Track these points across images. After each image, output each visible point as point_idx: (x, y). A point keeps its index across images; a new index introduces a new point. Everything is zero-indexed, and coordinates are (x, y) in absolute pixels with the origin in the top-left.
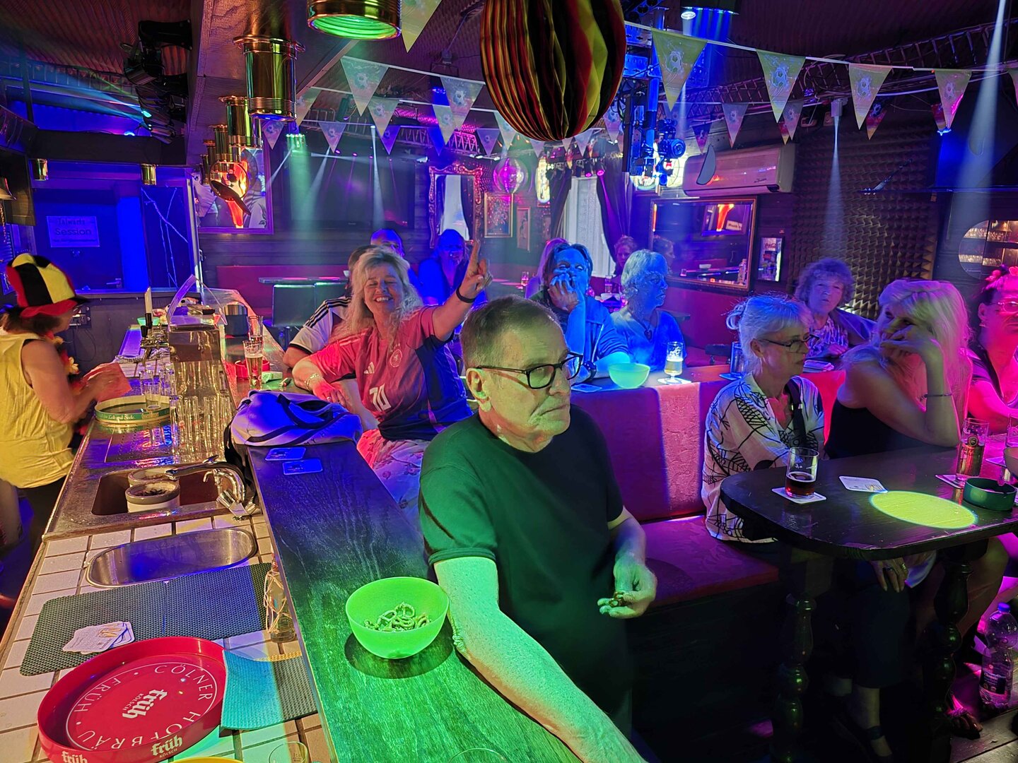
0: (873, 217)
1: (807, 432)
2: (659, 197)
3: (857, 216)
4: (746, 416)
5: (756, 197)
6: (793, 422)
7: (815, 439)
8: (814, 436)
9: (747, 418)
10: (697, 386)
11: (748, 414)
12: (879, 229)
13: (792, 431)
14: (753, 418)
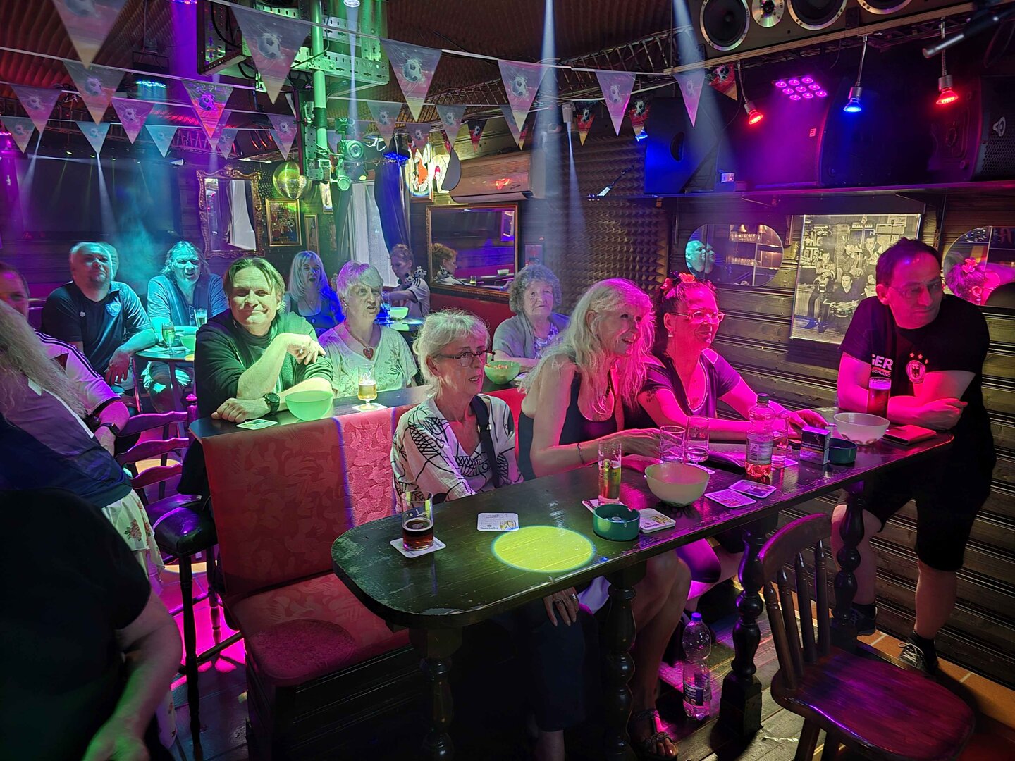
0: (614, 223)
1: (497, 454)
2: (433, 203)
3: (601, 222)
4: (419, 446)
5: (517, 203)
6: (482, 446)
7: (507, 462)
8: (505, 458)
9: (420, 447)
10: (389, 412)
11: (421, 443)
12: (620, 234)
13: (480, 455)
14: (426, 447)
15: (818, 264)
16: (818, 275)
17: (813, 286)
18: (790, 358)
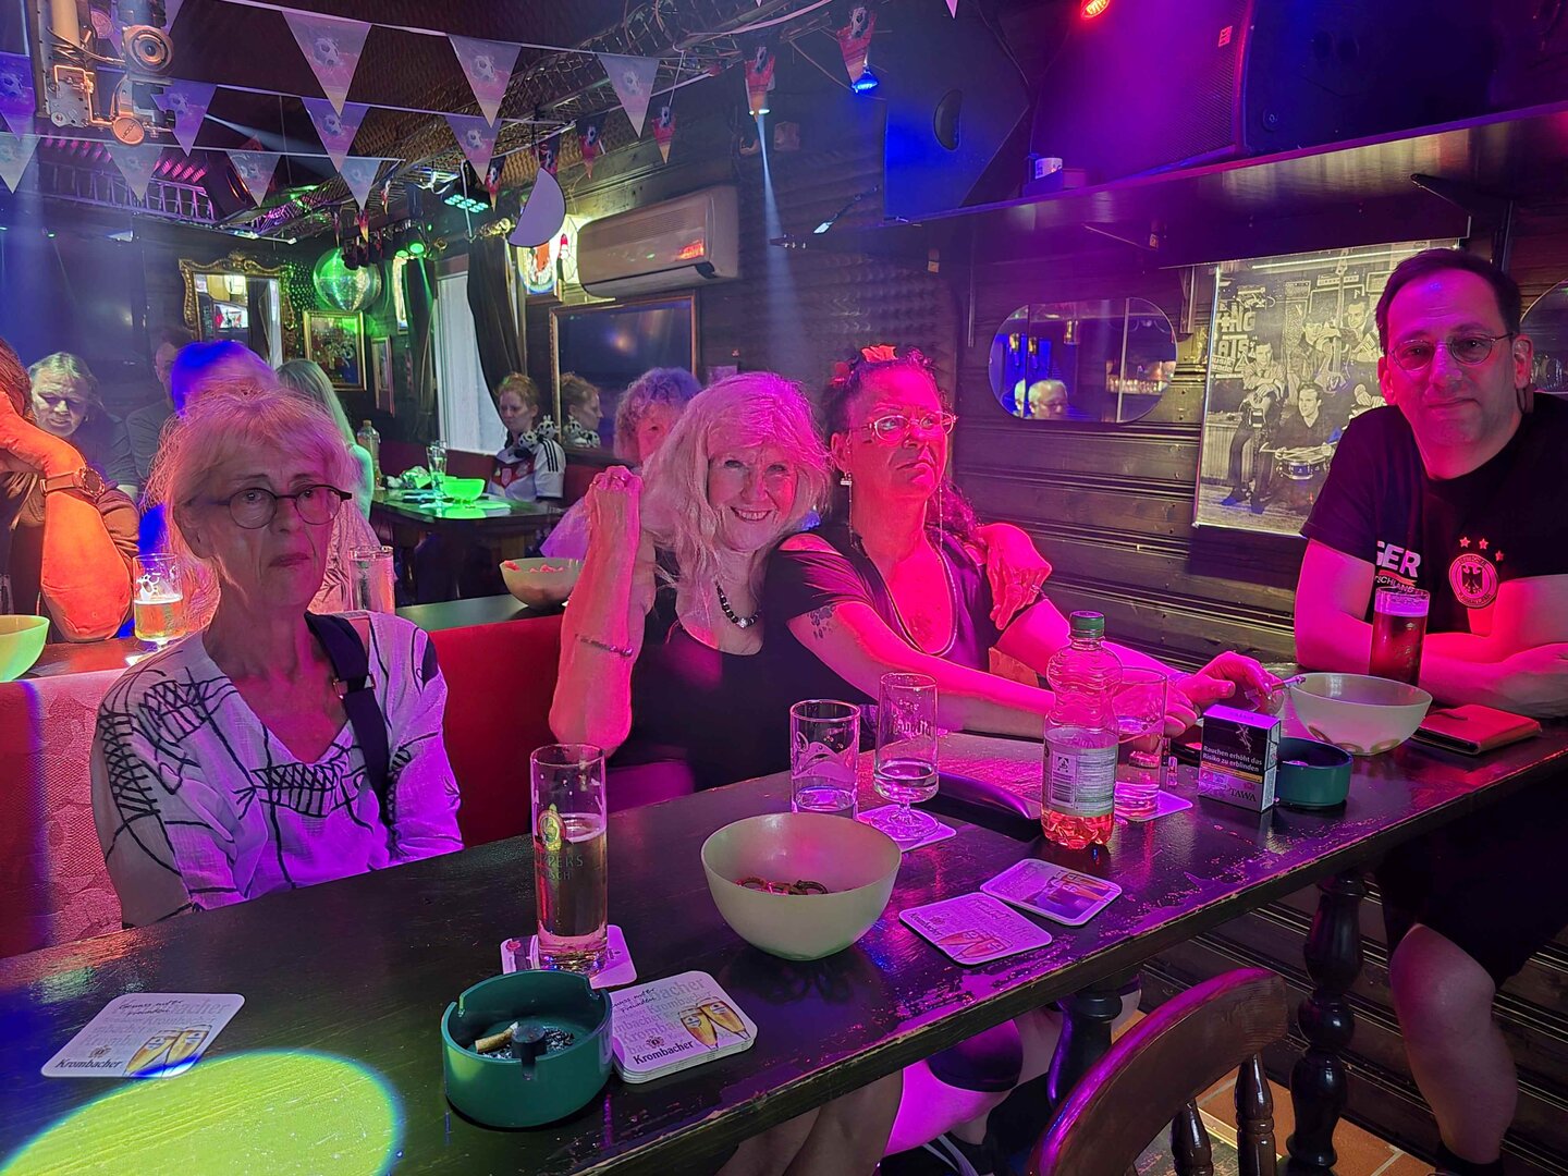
0: (857, 314)
3: (835, 314)
12: (868, 334)
15: (1249, 369)
16: (1249, 391)
17: (1239, 416)
18: (1193, 567)
